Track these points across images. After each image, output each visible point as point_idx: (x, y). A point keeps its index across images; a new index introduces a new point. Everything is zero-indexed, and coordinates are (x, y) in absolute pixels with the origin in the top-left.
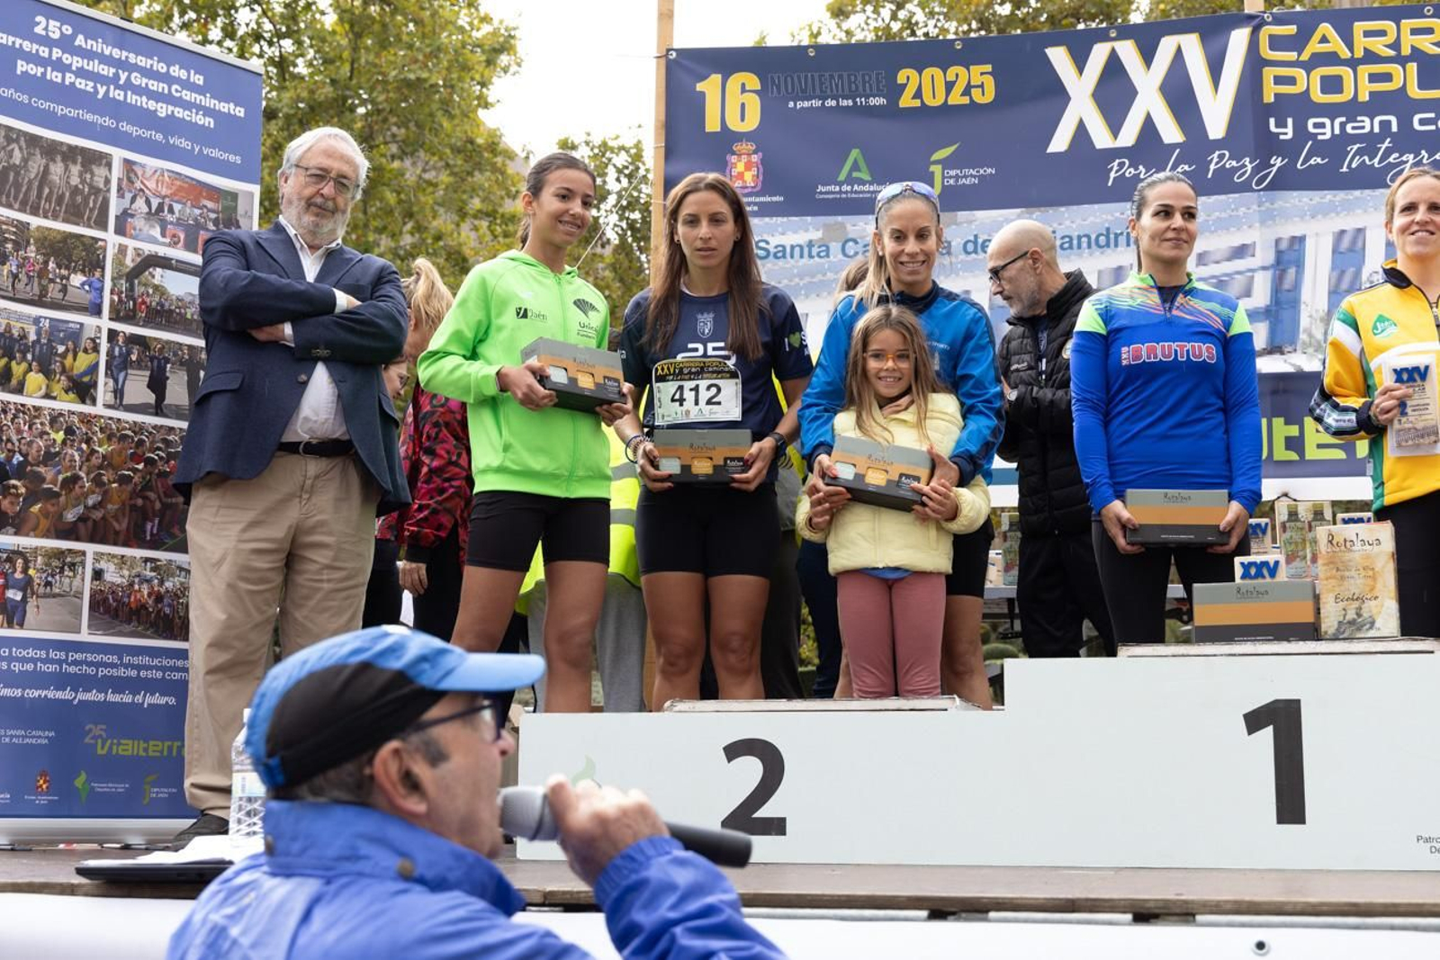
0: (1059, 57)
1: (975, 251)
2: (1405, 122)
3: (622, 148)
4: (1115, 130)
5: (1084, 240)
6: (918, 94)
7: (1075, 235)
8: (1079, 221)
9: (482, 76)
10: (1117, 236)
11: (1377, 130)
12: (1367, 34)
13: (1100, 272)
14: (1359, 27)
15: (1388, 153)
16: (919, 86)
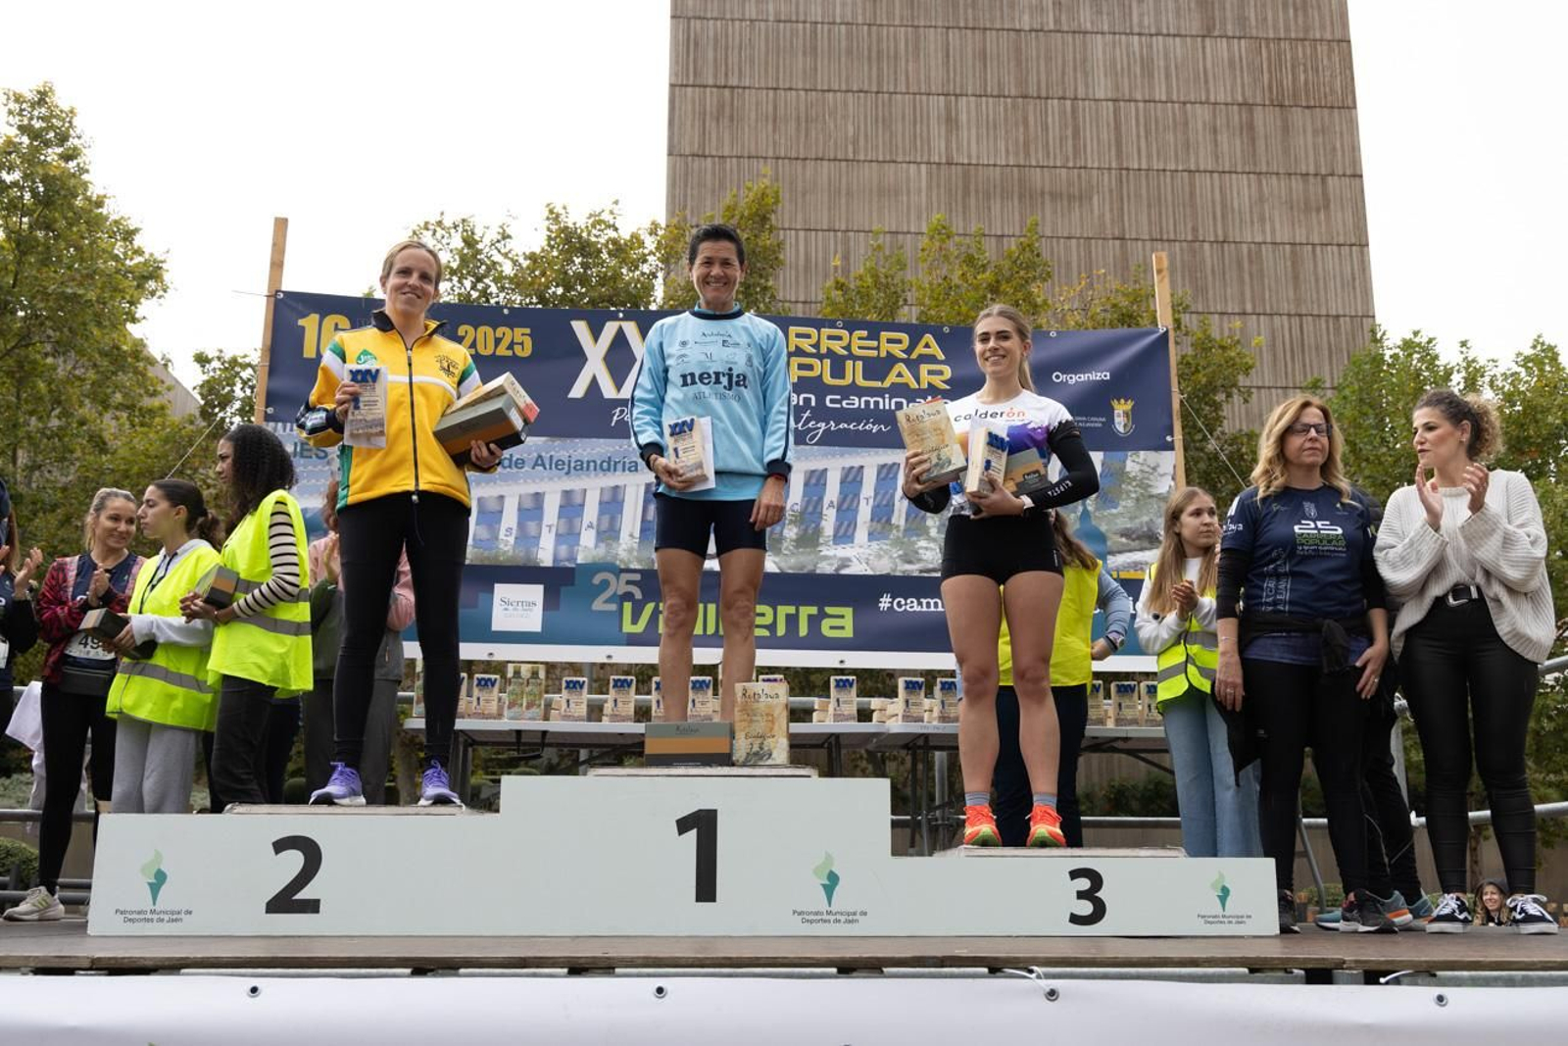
0: (580, 328)
1: (510, 467)
2: (821, 400)
3: (249, 365)
4: (619, 386)
5: (592, 464)
6: (474, 345)
7: (586, 460)
8: (589, 450)
9: (132, 296)
10: (616, 463)
11: (801, 403)
12: (799, 336)
13: (602, 489)
14: (794, 329)
15: (808, 420)
16: (475, 340)
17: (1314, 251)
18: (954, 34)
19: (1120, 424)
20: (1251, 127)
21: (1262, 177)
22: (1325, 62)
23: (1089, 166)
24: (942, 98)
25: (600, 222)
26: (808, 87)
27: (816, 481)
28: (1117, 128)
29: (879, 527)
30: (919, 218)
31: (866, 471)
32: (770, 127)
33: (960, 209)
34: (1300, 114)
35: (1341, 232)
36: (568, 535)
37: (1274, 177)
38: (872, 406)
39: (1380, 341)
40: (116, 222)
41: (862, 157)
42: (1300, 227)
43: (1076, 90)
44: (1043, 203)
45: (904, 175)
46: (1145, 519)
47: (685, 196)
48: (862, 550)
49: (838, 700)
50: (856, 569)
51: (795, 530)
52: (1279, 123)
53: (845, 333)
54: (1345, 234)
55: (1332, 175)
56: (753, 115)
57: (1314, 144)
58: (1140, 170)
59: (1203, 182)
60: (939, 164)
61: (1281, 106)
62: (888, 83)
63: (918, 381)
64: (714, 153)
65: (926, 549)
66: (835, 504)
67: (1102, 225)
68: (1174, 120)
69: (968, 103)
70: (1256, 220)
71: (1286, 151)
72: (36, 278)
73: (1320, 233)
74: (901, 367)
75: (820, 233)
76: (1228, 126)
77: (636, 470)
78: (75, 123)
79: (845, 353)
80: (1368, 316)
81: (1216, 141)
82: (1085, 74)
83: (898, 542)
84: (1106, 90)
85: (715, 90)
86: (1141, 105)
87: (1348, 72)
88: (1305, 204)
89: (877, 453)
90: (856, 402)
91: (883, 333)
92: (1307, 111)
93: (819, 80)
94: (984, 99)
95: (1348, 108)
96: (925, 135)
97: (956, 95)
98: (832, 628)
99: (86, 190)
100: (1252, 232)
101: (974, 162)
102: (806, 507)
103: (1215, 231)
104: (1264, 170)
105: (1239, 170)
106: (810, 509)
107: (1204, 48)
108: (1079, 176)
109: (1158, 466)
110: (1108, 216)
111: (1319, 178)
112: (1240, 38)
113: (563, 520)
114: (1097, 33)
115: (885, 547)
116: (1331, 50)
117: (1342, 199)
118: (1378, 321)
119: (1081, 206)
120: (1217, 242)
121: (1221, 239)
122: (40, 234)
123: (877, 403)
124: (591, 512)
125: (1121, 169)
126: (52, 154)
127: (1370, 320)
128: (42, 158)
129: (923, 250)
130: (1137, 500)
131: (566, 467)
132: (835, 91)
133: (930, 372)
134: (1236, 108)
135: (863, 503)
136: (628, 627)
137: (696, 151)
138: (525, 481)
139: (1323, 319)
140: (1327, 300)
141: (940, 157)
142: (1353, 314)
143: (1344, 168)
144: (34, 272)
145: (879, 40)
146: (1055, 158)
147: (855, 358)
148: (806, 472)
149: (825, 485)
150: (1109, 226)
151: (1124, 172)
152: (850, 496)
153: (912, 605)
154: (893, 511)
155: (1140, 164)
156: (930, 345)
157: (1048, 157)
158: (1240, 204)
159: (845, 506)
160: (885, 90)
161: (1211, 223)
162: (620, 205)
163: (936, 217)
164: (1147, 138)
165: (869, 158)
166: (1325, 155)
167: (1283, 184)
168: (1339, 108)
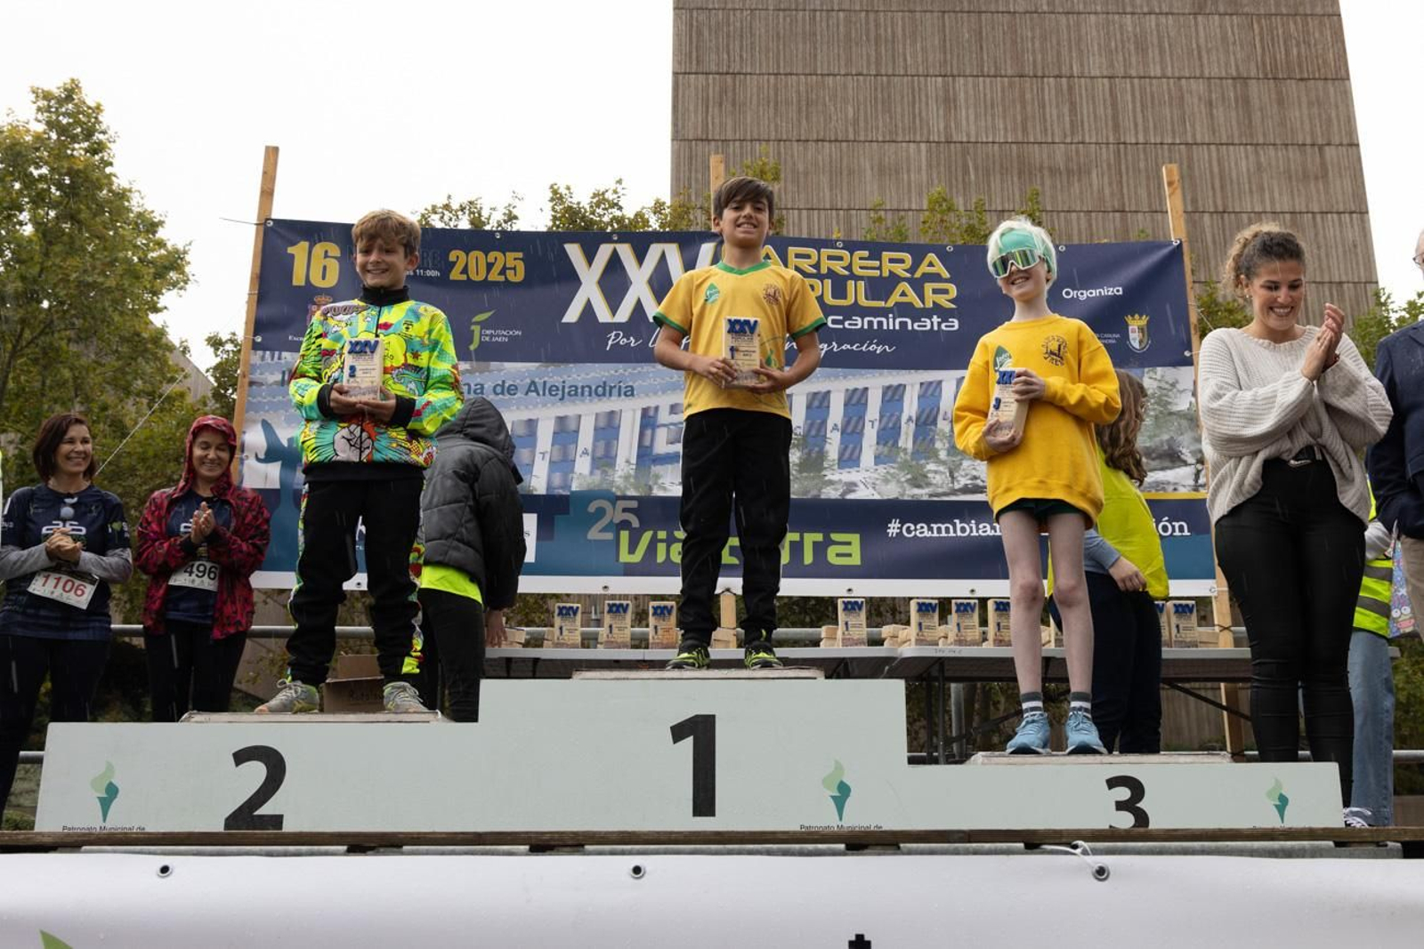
1: (502, 393)
4: (614, 310)
5: (587, 389)
6: (465, 271)
7: (580, 385)
8: (583, 375)
10: (611, 388)
12: (797, 256)
13: (597, 414)
14: (792, 250)
16: (466, 265)
17: (1314, 218)
18: (949, 17)
19: (1135, 339)
20: (1246, 101)
21: (1259, 148)
22: (1317, 35)
23: (1087, 140)
24: (940, 79)
25: (605, 200)
26: (807, 71)
27: (819, 404)
28: (1114, 105)
29: (886, 450)
30: (920, 195)
31: (870, 392)
32: (772, 111)
33: (961, 186)
34: (1294, 86)
35: (1340, 198)
36: (563, 463)
37: (1271, 147)
38: (875, 327)
39: (1385, 304)
40: (140, 215)
41: (862, 138)
42: (1299, 196)
43: (1071, 68)
44: (1042, 178)
45: (904, 154)
46: (1166, 437)
47: (689, 179)
48: (868, 474)
49: (846, 624)
50: (862, 494)
51: (798, 454)
52: (1273, 96)
53: (846, 253)
54: (1344, 203)
55: (1329, 144)
56: (755, 102)
57: (1309, 114)
58: (1137, 144)
59: (1201, 154)
60: (938, 143)
61: (1275, 79)
62: (886, 65)
63: (922, 300)
64: (717, 137)
65: (936, 472)
66: (840, 427)
67: (1102, 199)
68: (1171, 97)
69: (965, 85)
70: (1254, 188)
71: (1282, 124)
72: (61, 267)
73: (1319, 201)
74: (905, 286)
75: (822, 212)
76: (1223, 98)
77: (632, 395)
78: (100, 118)
79: (846, 273)
80: (1371, 282)
81: (1212, 115)
82: (1080, 51)
83: (905, 466)
84: (1100, 68)
85: (717, 76)
86: (1136, 81)
87: (1340, 44)
88: (1304, 172)
89: (881, 374)
90: (859, 323)
91: (884, 253)
92: (1300, 83)
93: (819, 64)
94: (981, 79)
95: (1342, 79)
96: (924, 114)
97: (953, 76)
98: (838, 555)
99: (111, 184)
100: (1252, 202)
101: (973, 140)
102: (809, 431)
103: (1215, 202)
104: (1261, 141)
105: (1236, 141)
106: (813, 432)
107: (1196, 25)
108: (1077, 152)
109: (1177, 382)
110: (1107, 192)
111: (1316, 149)
112: (1231, 15)
113: (557, 447)
114: (1089, 13)
115: (892, 471)
116: (1321, 24)
117: (1340, 168)
118: (1381, 285)
119: (1079, 180)
120: (1216, 212)
121: (1221, 209)
122: (66, 226)
123: (880, 323)
124: (586, 439)
125: (1119, 144)
126: (79, 149)
127: (1374, 286)
128: (69, 152)
129: (924, 222)
130: (1156, 417)
131: (560, 393)
132: (835, 75)
133: (935, 291)
134: (1230, 81)
135: (868, 425)
136: (625, 557)
137: (700, 137)
138: (518, 408)
139: (1326, 287)
140: (1329, 267)
141: (939, 136)
142: (1356, 280)
143: (1341, 138)
144: (57, 261)
145: (877, 26)
146: (1053, 134)
147: (857, 278)
148: (808, 395)
149: (828, 407)
150: (1108, 197)
151: (1122, 146)
152: (855, 419)
153: (922, 531)
154: (899, 434)
155: (1137, 138)
156: (933, 264)
157: (1046, 135)
158: (1238, 174)
159: (850, 429)
160: (883, 72)
161: (1211, 194)
162: (624, 185)
163: (937, 189)
164: (1142, 111)
165: (869, 139)
166: (1321, 127)
167: (1280, 154)
168: (1333, 79)
